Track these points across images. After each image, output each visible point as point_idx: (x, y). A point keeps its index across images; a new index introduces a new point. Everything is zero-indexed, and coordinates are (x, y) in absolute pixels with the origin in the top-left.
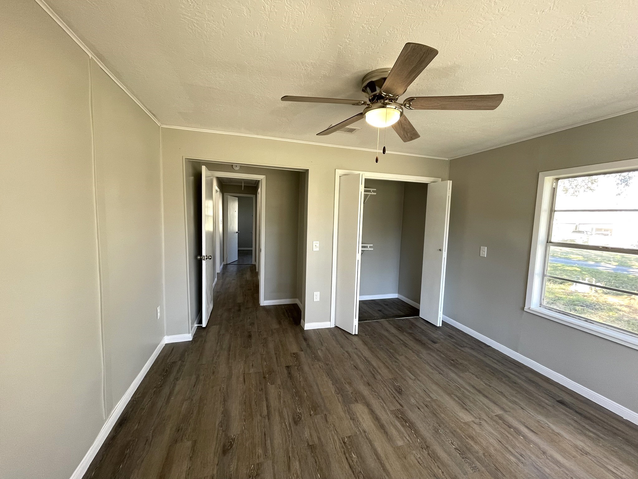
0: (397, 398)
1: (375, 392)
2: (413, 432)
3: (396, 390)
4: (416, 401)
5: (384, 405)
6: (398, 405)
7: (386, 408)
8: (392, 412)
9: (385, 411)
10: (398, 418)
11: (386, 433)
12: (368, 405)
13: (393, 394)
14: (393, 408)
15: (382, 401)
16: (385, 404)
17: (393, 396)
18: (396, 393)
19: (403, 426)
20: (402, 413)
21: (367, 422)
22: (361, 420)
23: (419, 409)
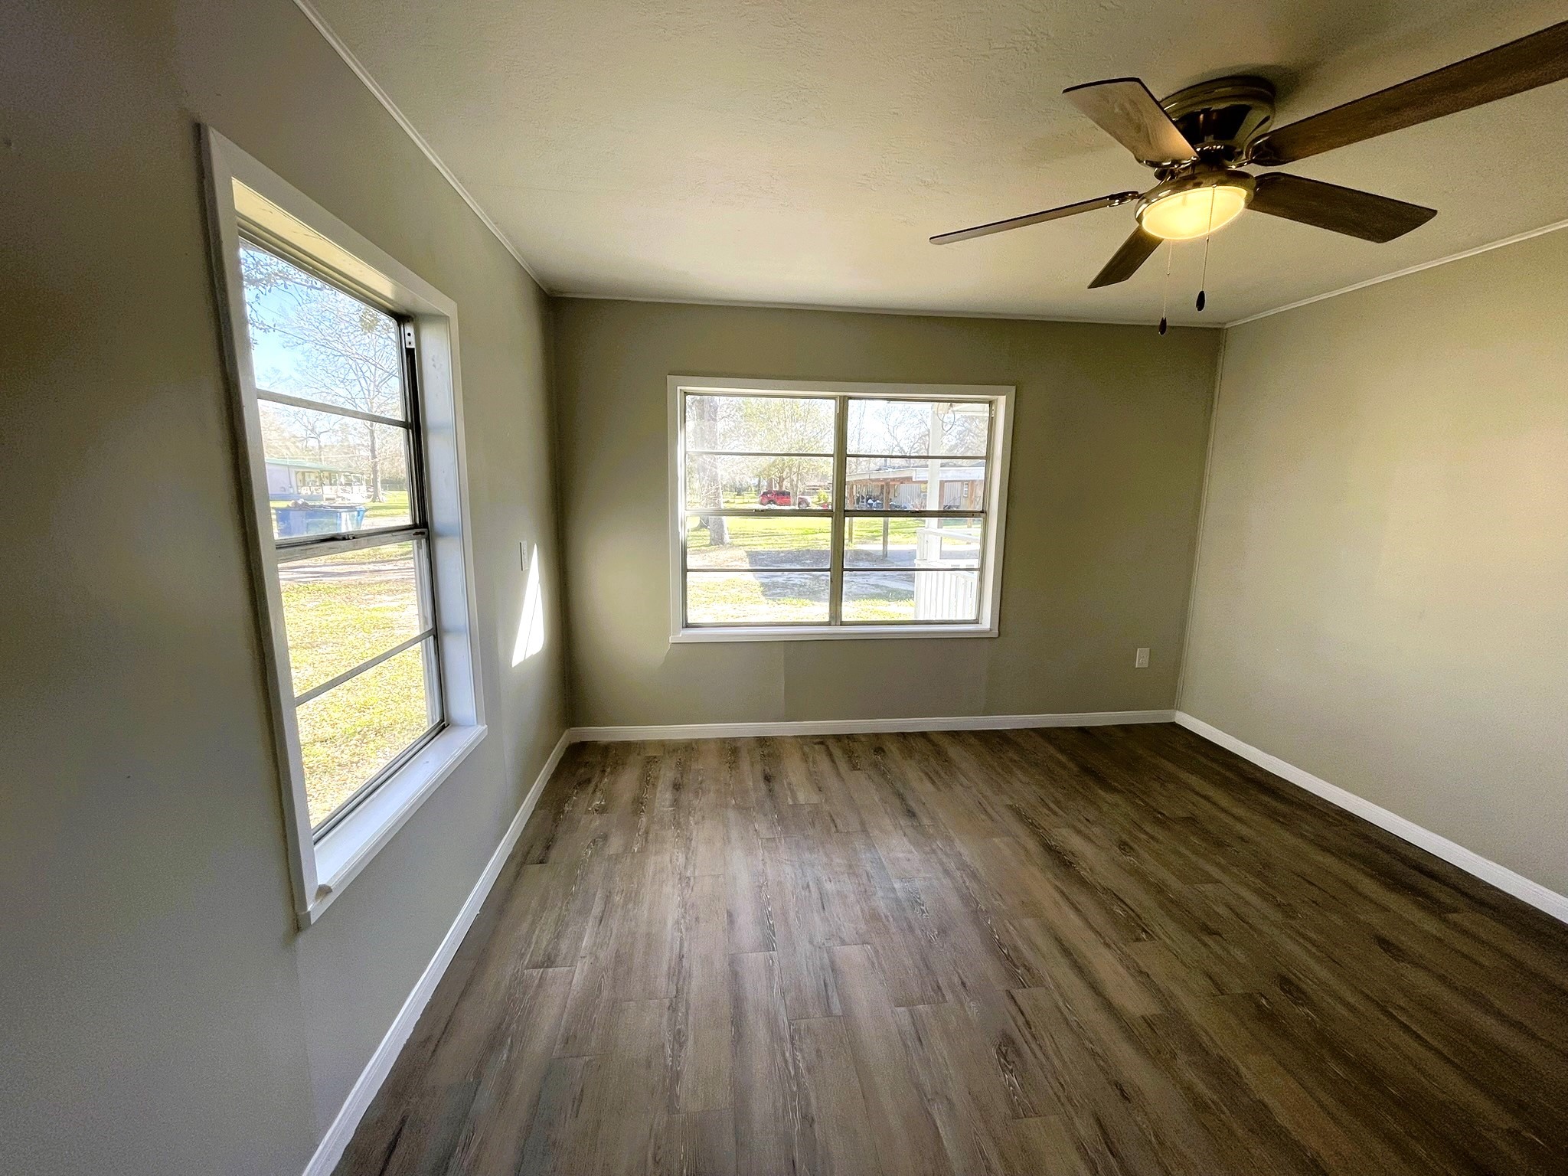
0: (1020, 1020)
1: (1093, 1054)
2: (997, 937)
3: (1018, 1053)
4: (962, 1005)
5: (1061, 1004)
6: (1019, 999)
7: (1057, 996)
8: (1039, 982)
9: (1058, 987)
10: (1025, 966)
11: (1059, 941)
12: (1109, 1007)
13: (1029, 1036)
14: (1037, 992)
15: (1069, 1016)
16: (1058, 1007)
17: (1033, 1030)
18: (1019, 1040)
19: (1016, 949)
20: (1012, 976)
21: (1106, 965)
22: (1120, 969)
23: (963, 984)
